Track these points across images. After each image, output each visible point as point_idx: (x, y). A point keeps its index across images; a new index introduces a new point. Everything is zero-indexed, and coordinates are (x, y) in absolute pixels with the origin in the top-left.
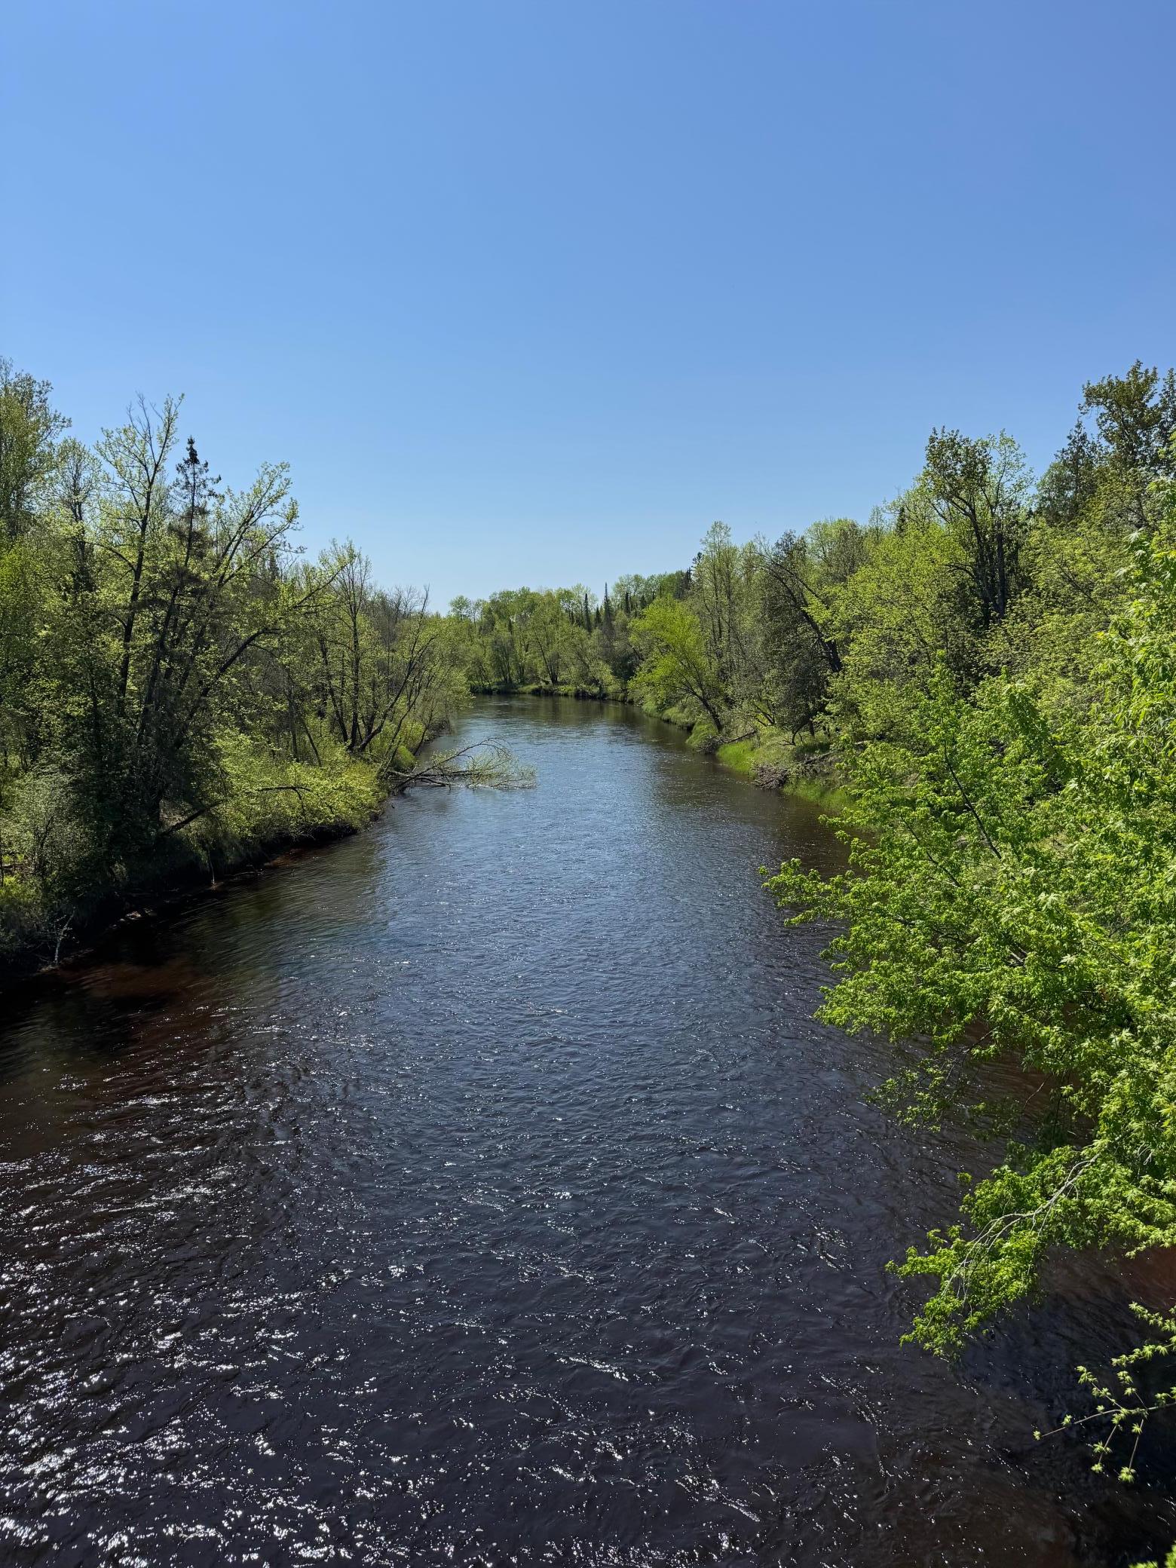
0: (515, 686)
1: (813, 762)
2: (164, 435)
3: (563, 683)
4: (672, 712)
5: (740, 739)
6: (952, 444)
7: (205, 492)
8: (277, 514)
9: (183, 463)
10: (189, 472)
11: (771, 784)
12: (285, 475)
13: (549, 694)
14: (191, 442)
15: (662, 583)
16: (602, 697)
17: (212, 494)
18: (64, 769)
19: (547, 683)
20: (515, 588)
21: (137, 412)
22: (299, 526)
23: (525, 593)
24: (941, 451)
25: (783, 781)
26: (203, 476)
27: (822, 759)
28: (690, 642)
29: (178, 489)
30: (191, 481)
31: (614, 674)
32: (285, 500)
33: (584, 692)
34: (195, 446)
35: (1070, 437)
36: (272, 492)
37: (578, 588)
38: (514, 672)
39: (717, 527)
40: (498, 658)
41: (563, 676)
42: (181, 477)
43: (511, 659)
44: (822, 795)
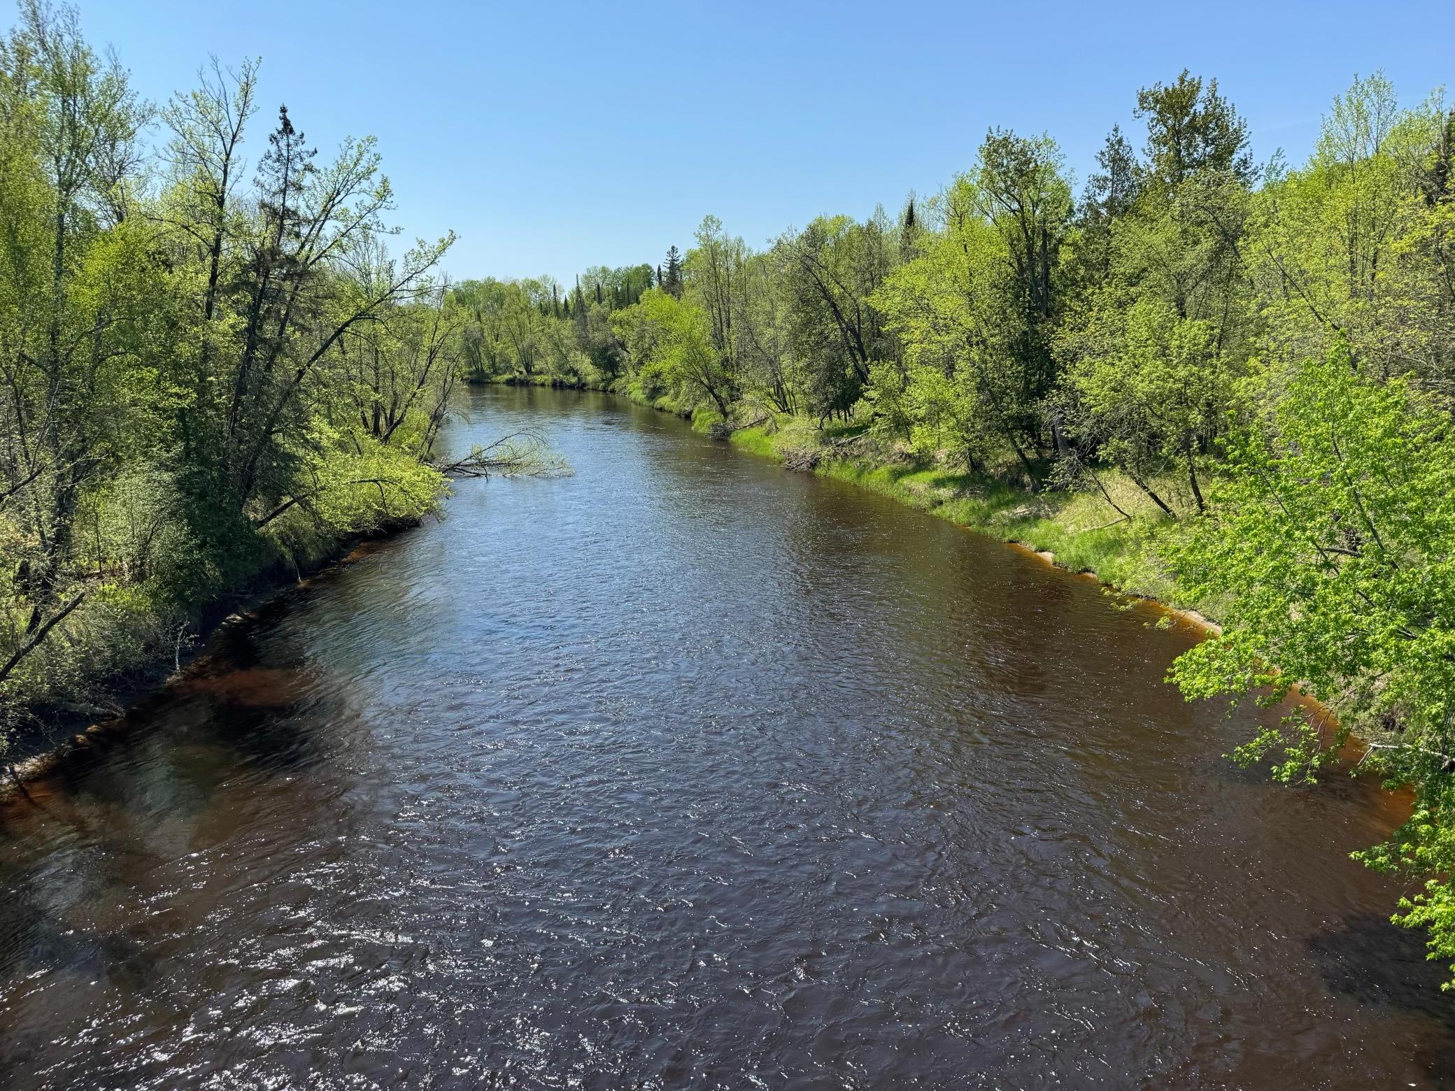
0: (487, 376)
1: (843, 445)
2: (241, 104)
3: (540, 373)
4: (664, 401)
5: (751, 425)
6: (1005, 142)
7: (299, 166)
8: (364, 192)
9: (276, 133)
10: (283, 144)
11: (802, 467)
12: (373, 150)
13: (524, 384)
14: (284, 110)
15: (628, 275)
16: (581, 387)
17: (309, 168)
18: (163, 466)
19: (521, 373)
20: (480, 277)
21: (210, 75)
22: (393, 205)
23: (490, 285)
24: (997, 149)
25: (815, 464)
26: (297, 149)
27: (850, 443)
28: (696, 333)
29: (269, 162)
30: (285, 153)
31: (595, 363)
32: (376, 178)
33: (561, 382)
34: (288, 115)
35: (1108, 140)
36: (360, 169)
37: (545, 278)
38: (486, 362)
39: (709, 221)
40: (468, 347)
41: (538, 365)
42: (273, 148)
43: (482, 349)
44: (859, 476)
